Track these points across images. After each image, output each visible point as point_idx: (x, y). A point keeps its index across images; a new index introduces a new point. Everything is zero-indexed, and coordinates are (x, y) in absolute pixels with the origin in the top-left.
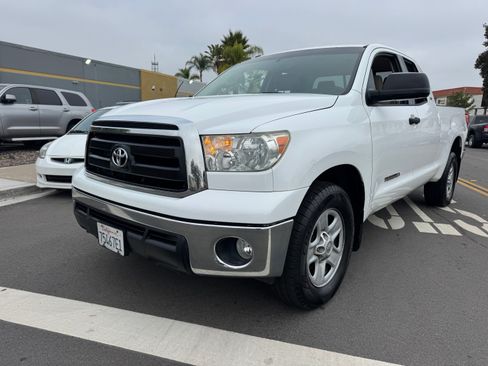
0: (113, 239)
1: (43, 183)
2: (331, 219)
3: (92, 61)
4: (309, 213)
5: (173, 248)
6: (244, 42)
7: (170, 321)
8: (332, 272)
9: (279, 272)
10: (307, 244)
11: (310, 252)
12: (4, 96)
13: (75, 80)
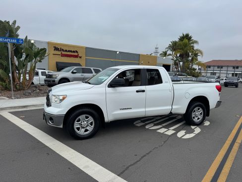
3: (119, 52)
6: (190, 38)
11: (76, 125)
12: (73, 71)
13: (112, 60)
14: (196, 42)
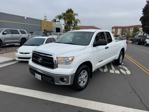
0: (39, 77)
1: (17, 59)
2: (84, 72)
3: (27, 18)
4: (78, 72)
5: (51, 79)
6: (72, 12)
7: (51, 94)
8: (85, 83)
9: (72, 84)
10: (78, 78)
11: (79, 79)
12: (3, 32)
13: (22, 23)
14: (77, 14)
